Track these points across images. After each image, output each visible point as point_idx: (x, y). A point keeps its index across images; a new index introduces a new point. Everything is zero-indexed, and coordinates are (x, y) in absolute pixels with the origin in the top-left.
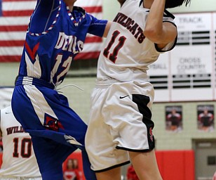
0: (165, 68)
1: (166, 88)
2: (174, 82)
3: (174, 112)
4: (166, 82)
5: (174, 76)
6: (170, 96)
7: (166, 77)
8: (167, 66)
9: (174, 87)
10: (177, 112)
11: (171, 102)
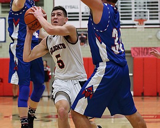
0: (77, 8)
1: (78, 20)
2: (83, 16)
3: (82, 35)
4: (78, 17)
5: (83, 13)
6: (80, 25)
7: (78, 13)
8: (79, 7)
9: (83, 20)
10: (84, 35)
11: (80, 29)
